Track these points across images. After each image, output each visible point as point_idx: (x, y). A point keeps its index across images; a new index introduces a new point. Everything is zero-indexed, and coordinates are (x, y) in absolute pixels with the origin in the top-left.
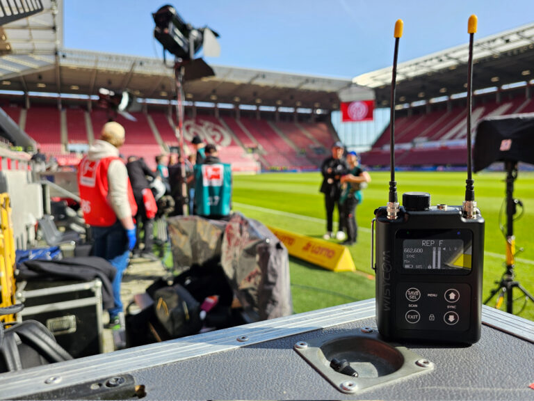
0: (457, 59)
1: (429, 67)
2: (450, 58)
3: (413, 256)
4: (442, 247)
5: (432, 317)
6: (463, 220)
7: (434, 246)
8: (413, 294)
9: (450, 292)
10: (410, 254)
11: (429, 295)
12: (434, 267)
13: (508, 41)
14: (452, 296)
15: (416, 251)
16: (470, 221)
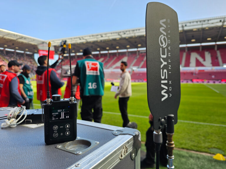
0: (86, 40)
1: (76, 41)
2: (83, 39)
3: (55, 115)
4: (64, 111)
5: (62, 134)
6: (70, 103)
7: (61, 111)
8: (56, 127)
9: (67, 125)
10: (54, 115)
11: (61, 127)
12: (62, 118)
13: (102, 36)
14: (68, 126)
15: (56, 114)
16: (72, 103)
